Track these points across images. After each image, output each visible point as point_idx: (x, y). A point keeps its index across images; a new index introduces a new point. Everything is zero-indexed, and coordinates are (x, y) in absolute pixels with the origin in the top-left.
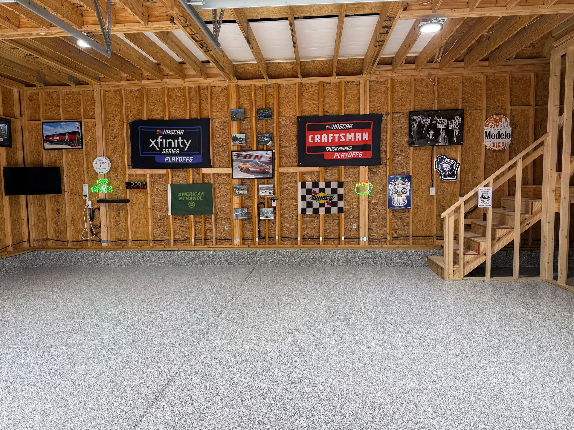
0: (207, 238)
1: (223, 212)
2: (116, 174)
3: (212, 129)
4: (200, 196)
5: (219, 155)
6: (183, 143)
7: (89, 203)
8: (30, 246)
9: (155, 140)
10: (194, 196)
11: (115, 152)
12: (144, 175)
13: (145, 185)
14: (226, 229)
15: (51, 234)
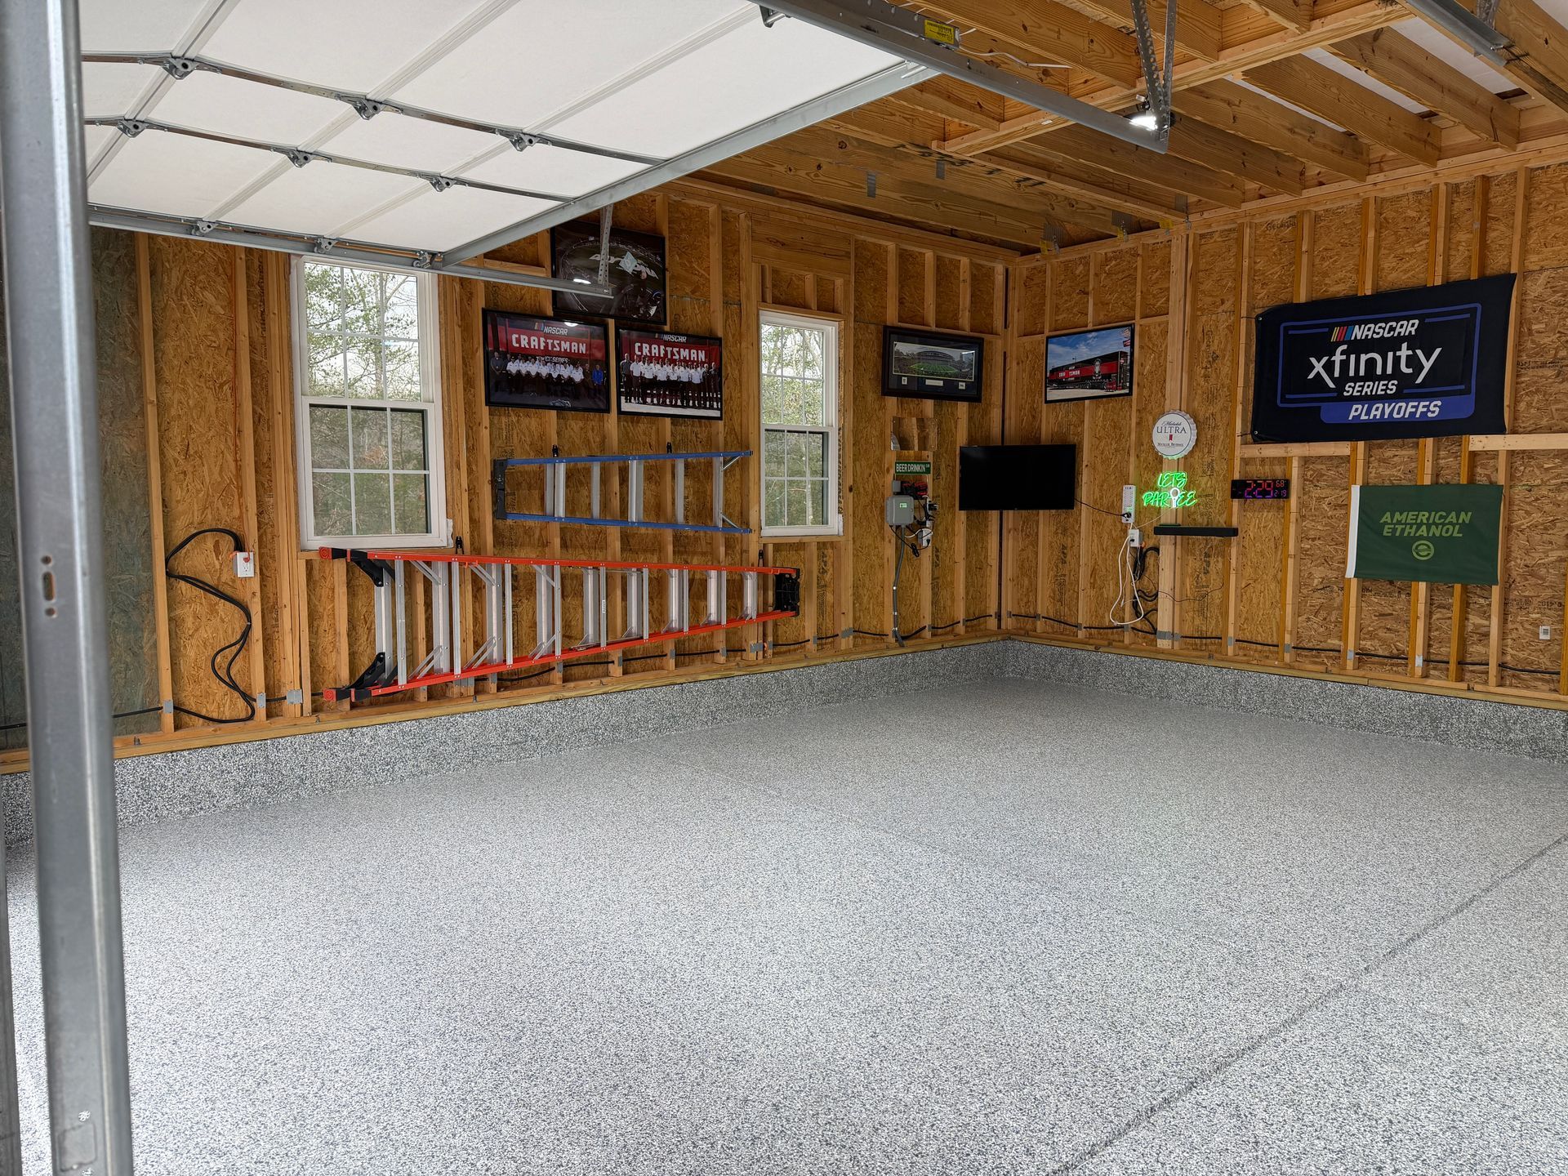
0: (1469, 660)
1: (1533, 581)
2: (1207, 459)
3: (1521, 306)
4: (1454, 525)
5: (1537, 391)
6: (1413, 361)
7: (1134, 534)
8: (999, 627)
9: (1325, 359)
10: (1434, 523)
11: (1211, 397)
12: (1285, 461)
13: (1282, 489)
14: (1542, 637)
15: (1044, 606)
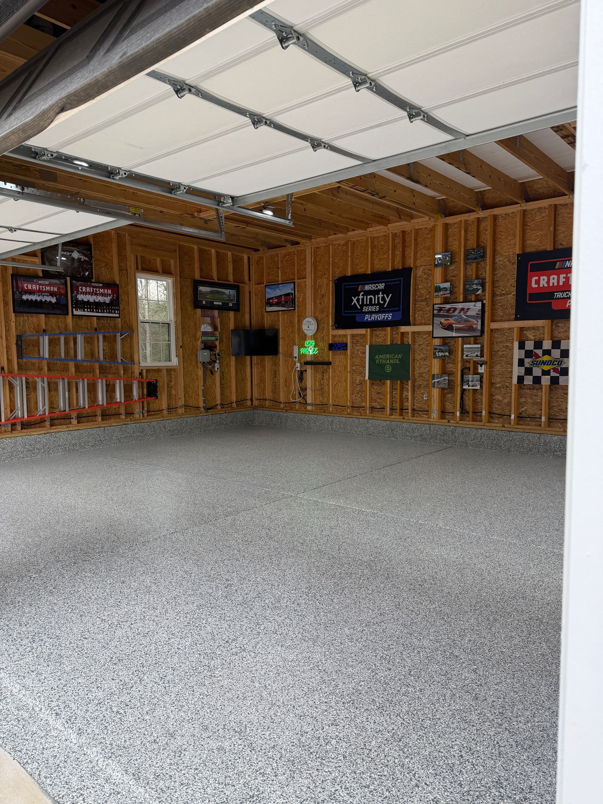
0: (404, 408)
1: (421, 378)
2: (322, 336)
3: (415, 279)
4: (397, 359)
5: (421, 310)
6: (383, 299)
7: (298, 365)
8: (252, 404)
9: (357, 297)
10: (391, 359)
11: (322, 311)
12: (345, 336)
13: (344, 347)
14: (424, 399)
15: (268, 395)
